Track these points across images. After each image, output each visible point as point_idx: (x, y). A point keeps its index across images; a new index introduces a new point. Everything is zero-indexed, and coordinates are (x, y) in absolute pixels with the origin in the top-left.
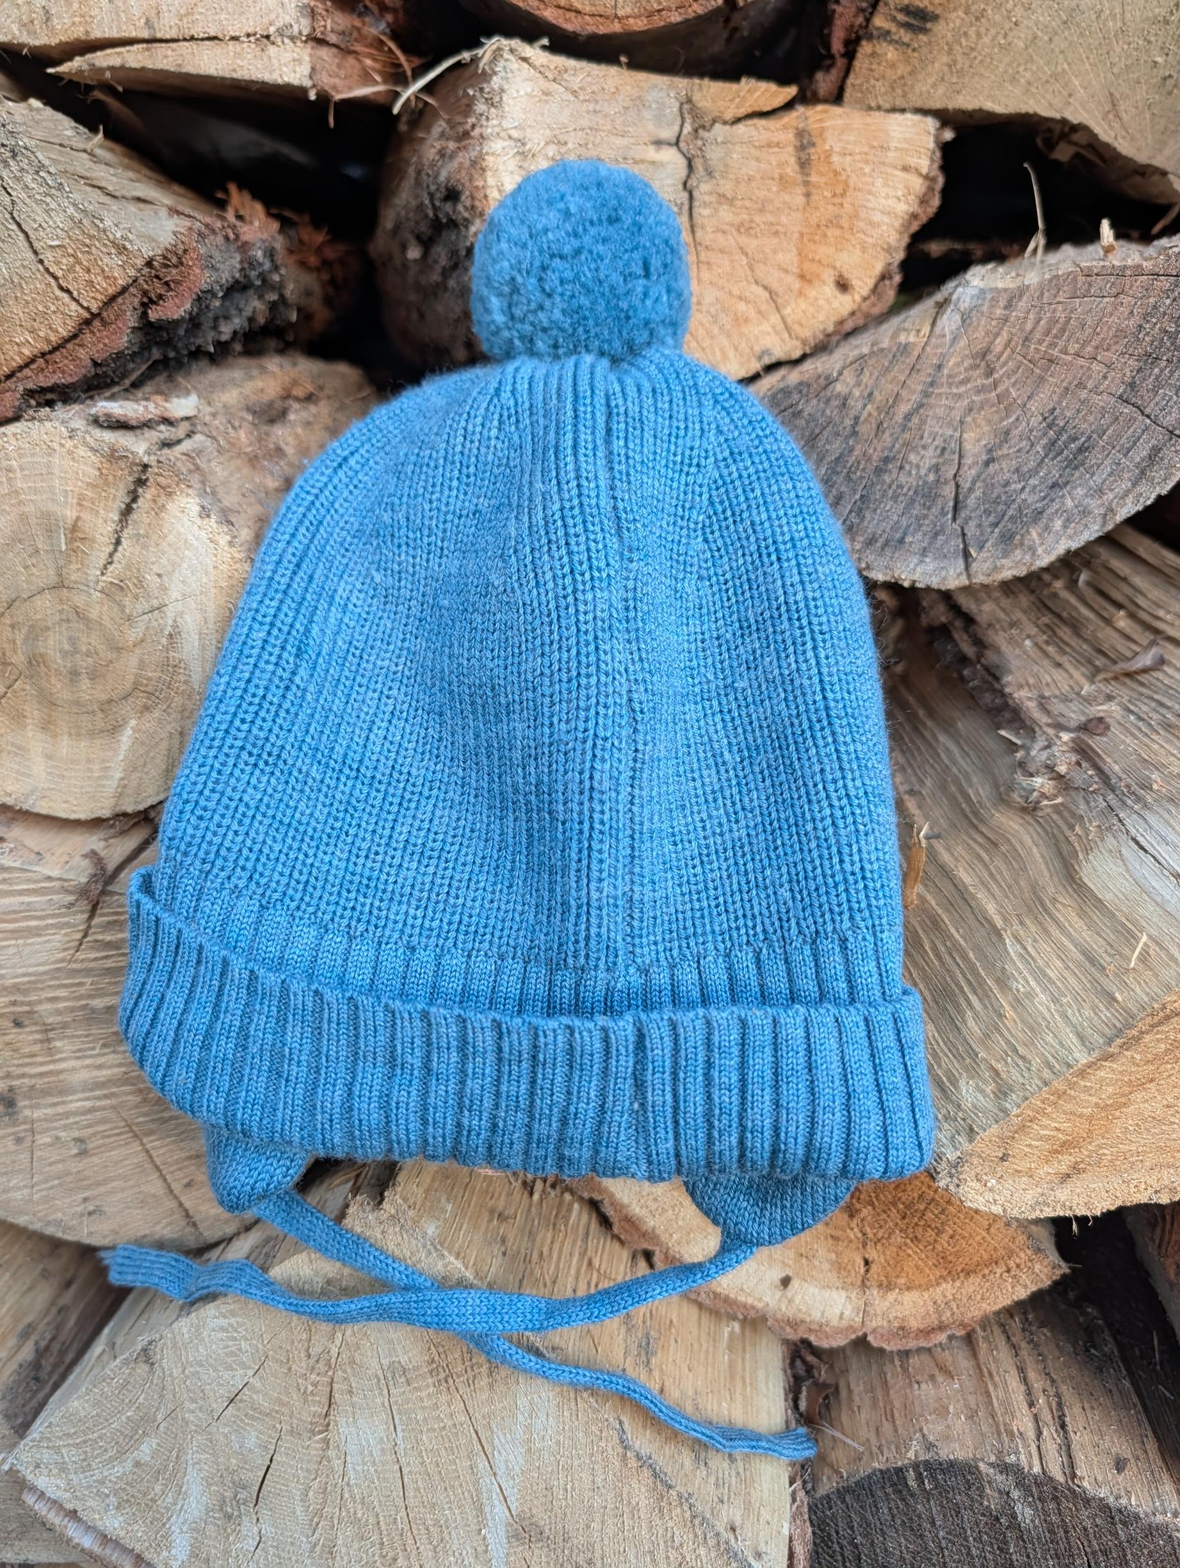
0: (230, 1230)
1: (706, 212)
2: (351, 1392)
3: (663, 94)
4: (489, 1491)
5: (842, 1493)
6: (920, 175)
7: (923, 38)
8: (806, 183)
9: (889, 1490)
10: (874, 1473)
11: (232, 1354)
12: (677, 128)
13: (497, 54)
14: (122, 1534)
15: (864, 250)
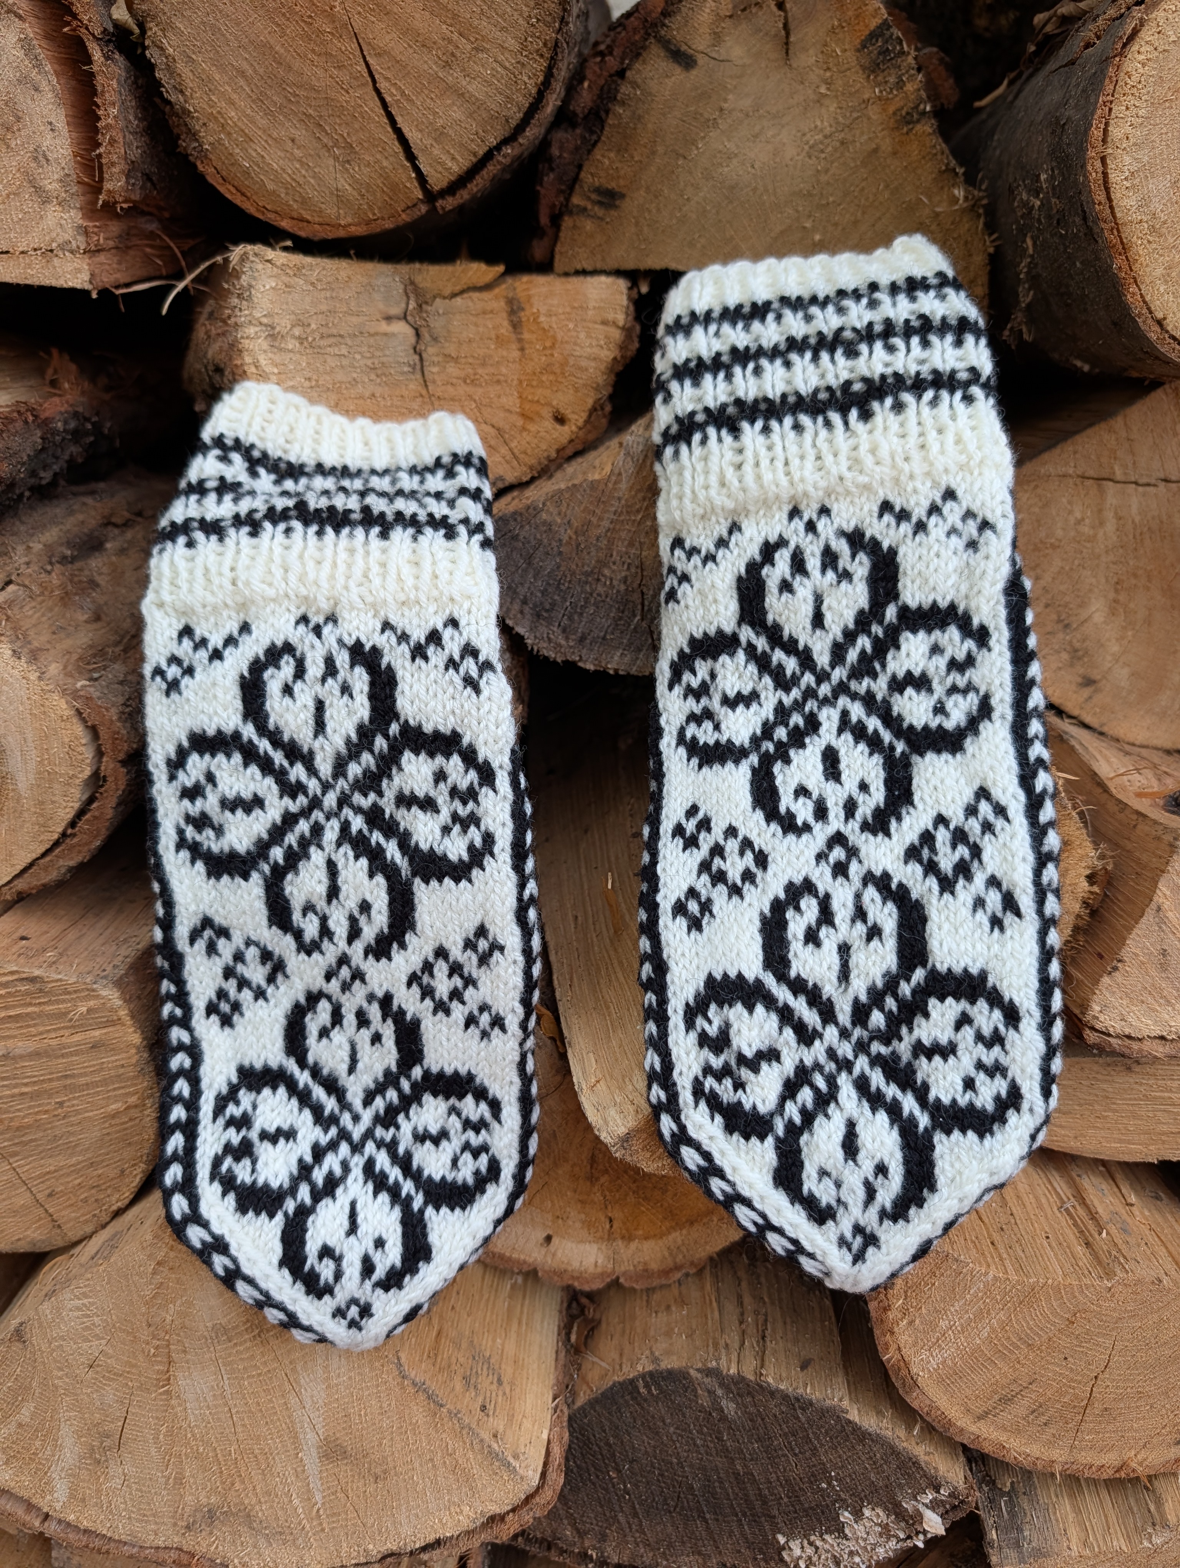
0: (89, 1229)
1: (435, 369)
2: (185, 1352)
3: (390, 279)
4: (301, 1422)
5: (593, 1403)
6: (618, 327)
7: (614, 213)
8: (520, 340)
9: (628, 1397)
10: (614, 1385)
11: (87, 1328)
12: (403, 305)
13: (244, 258)
14: (13, 1484)
15: (576, 390)
